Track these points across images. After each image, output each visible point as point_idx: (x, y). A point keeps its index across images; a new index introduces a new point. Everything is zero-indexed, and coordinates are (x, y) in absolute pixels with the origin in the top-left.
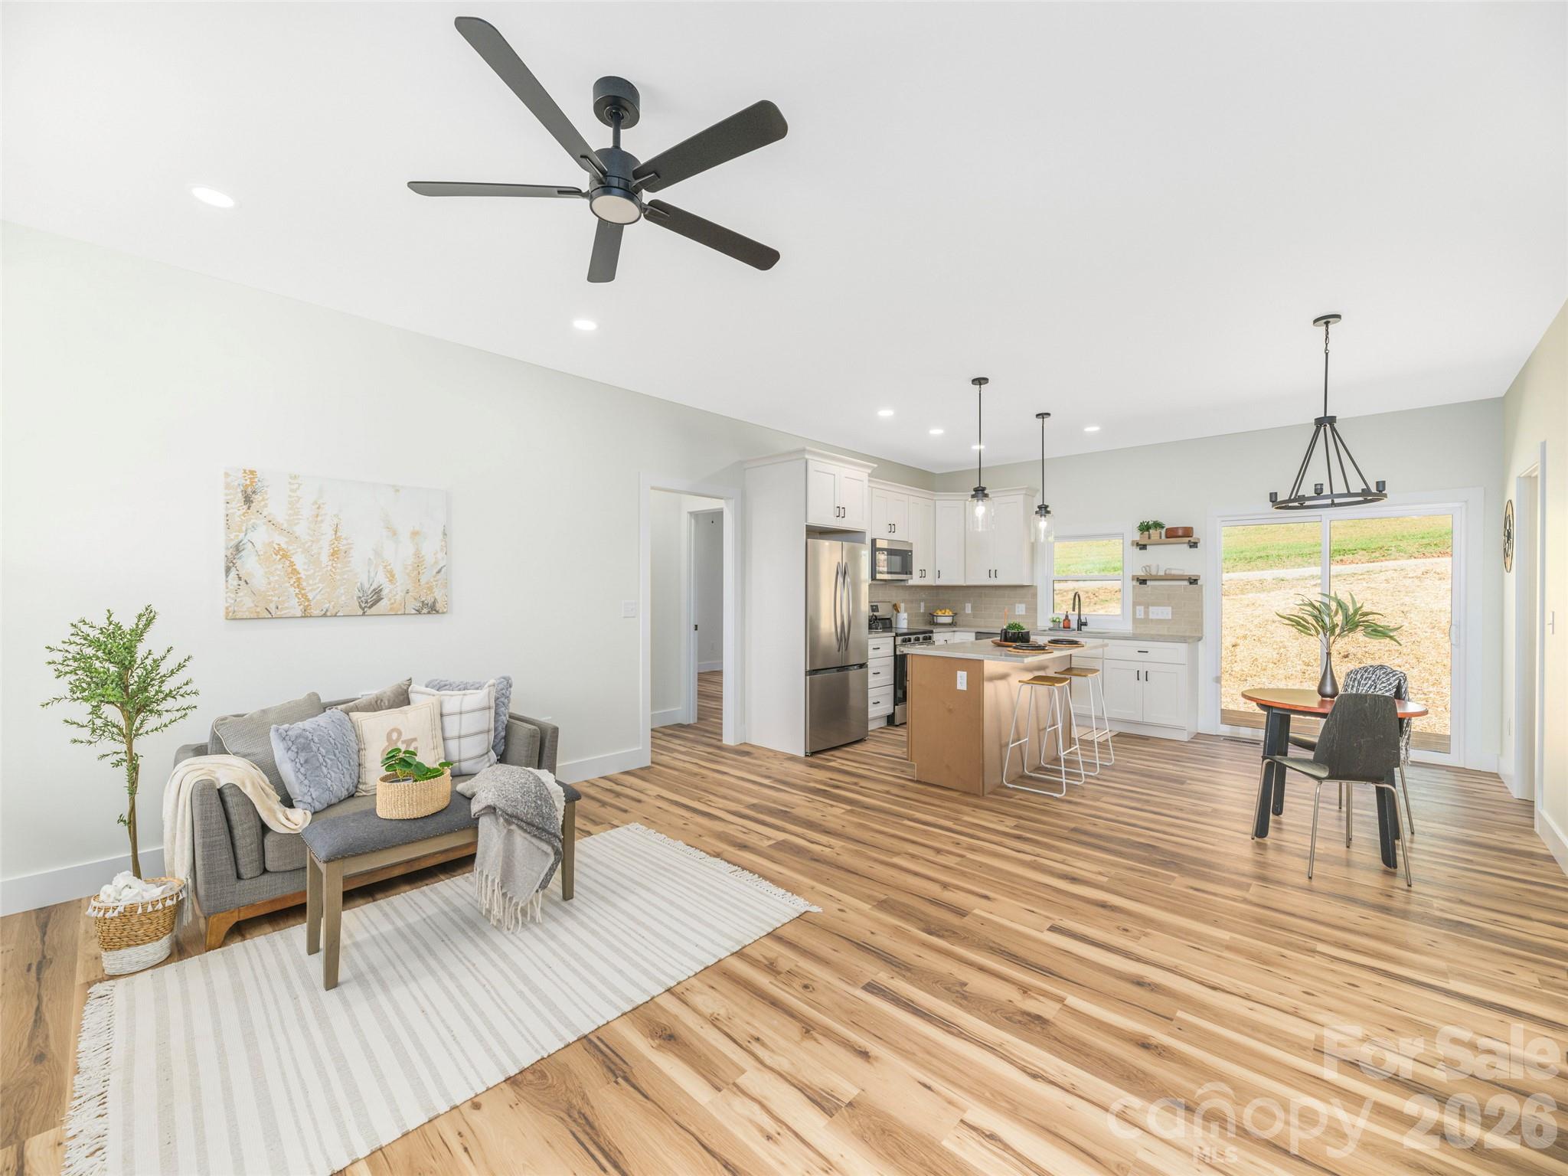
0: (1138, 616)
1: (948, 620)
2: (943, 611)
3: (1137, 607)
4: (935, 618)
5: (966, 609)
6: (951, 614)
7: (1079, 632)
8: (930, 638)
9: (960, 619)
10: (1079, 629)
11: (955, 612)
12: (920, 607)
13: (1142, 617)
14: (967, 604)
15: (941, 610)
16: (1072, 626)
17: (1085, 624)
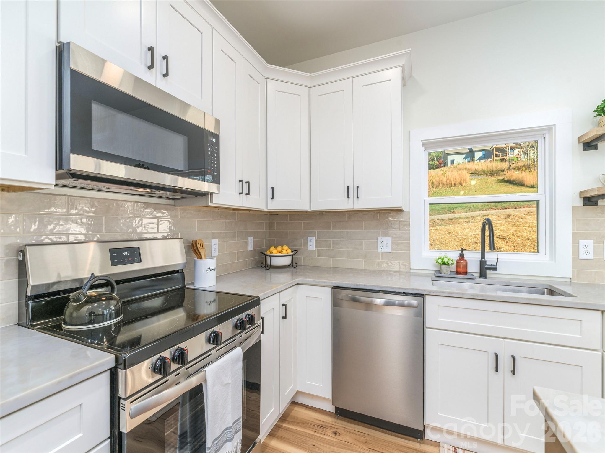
0: (582, 256)
1: (287, 261)
2: (279, 248)
3: (582, 242)
4: (268, 258)
5: (309, 244)
6: (289, 251)
7: (483, 280)
8: (251, 320)
9: (301, 258)
10: (483, 275)
11: (295, 248)
12: (247, 243)
13: (591, 256)
14: (309, 238)
15: (276, 247)
16: (469, 270)
17: (494, 268)
